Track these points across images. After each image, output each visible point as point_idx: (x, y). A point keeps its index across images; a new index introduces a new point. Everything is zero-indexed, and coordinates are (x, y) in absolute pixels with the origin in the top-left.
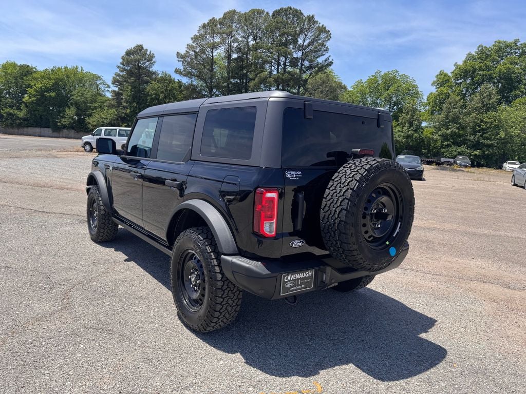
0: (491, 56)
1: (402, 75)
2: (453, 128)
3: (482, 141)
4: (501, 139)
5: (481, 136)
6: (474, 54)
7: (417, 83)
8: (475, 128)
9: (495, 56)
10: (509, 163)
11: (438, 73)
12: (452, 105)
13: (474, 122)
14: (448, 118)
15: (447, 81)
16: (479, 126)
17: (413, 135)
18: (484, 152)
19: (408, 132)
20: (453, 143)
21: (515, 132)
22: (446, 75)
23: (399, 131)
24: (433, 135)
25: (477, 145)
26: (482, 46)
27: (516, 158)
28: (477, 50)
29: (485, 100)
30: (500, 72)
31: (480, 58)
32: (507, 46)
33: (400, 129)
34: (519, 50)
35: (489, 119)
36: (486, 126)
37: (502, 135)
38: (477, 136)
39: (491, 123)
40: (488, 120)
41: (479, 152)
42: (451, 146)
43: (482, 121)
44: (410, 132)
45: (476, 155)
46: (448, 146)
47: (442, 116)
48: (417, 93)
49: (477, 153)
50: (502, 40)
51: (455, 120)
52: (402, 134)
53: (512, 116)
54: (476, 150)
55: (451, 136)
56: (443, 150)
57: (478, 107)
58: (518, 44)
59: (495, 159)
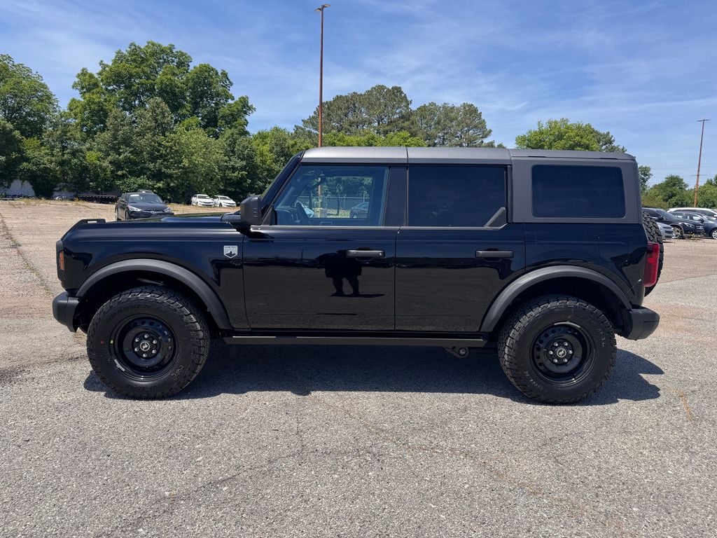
0: (147, 60)
1: (19, 65)
2: (126, 154)
3: (164, 170)
4: (184, 168)
5: (162, 164)
6: (125, 53)
7: (45, 81)
8: (152, 154)
9: (152, 61)
10: (200, 197)
11: (80, 72)
12: (119, 120)
13: (151, 145)
14: (116, 139)
15: (96, 85)
16: (159, 151)
17: (70, 160)
18: (169, 185)
19: (63, 155)
20: (130, 173)
21: (198, 159)
22: (91, 76)
23: (46, 154)
24: (100, 161)
25: (158, 176)
26: (135, 45)
27: (203, 190)
28: (129, 49)
29: (159, 117)
30: (162, 83)
31: (134, 61)
32: (163, 51)
33: (47, 151)
34: (176, 58)
35: (168, 142)
36: (166, 151)
37: (186, 163)
38: (158, 164)
39: (171, 148)
40: (167, 144)
41: (163, 184)
42: (127, 177)
43: (160, 145)
44: (66, 156)
45: (159, 187)
46: (123, 176)
47: (107, 135)
48: (49, 97)
49: (160, 185)
50: (156, 42)
51: (126, 141)
52: (53, 159)
53: (191, 140)
54: (158, 181)
55: (125, 163)
56: (118, 183)
57: (151, 127)
58: (174, 51)
59: (181, 193)
